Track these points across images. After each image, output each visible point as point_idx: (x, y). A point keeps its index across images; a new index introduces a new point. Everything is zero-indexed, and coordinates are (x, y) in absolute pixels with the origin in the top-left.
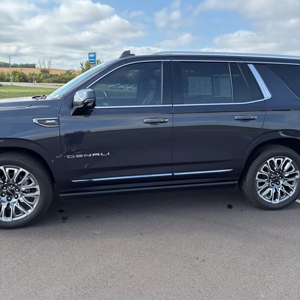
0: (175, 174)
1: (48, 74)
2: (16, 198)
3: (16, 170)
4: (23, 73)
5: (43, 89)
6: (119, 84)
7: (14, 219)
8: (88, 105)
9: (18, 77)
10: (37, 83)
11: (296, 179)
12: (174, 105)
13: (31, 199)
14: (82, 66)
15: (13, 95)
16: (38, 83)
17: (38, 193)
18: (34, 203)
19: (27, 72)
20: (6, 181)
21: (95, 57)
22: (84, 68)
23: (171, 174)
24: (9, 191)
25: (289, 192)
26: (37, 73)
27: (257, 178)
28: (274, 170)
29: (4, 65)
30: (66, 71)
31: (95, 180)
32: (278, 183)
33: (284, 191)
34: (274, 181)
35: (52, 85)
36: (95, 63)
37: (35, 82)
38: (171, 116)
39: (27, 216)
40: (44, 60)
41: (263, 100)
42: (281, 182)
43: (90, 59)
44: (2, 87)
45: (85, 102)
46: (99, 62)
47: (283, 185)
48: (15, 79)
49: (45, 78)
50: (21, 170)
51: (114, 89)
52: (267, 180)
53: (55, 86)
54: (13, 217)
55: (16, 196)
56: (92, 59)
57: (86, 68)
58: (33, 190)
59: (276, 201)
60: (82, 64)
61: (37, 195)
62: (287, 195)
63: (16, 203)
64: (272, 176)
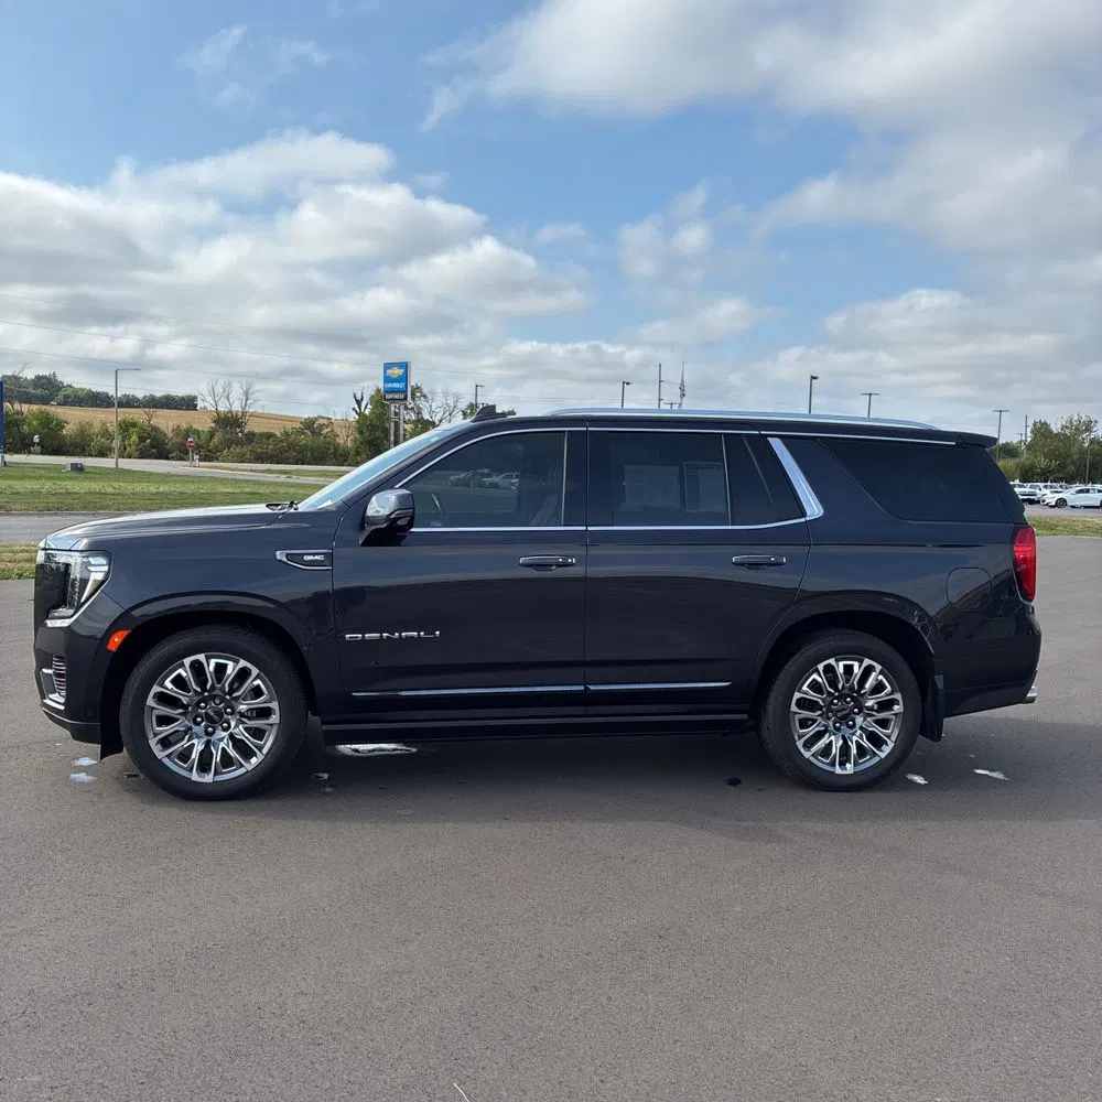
0: (592, 688)
1: (238, 430)
2: (225, 730)
3: (231, 665)
4: (155, 429)
5: (223, 481)
6: (486, 471)
7: (219, 778)
8: (399, 522)
9: (137, 440)
10: (200, 460)
11: (895, 714)
12: (589, 528)
13: (258, 733)
14: (360, 407)
15: (130, 501)
16: (205, 461)
17: (275, 719)
18: (265, 743)
19: (167, 421)
20: (208, 687)
21: (405, 378)
22: (367, 412)
23: (582, 688)
24: (212, 714)
25: (879, 748)
26: (200, 429)
27: (794, 708)
28: (836, 689)
29: (91, 398)
30: (301, 423)
31: (404, 693)
32: (851, 723)
33: (866, 744)
34: (841, 718)
35: (252, 471)
36: (406, 399)
37: (196, 457)
38: (582, 551)
39: (247, 772)
40: (230, 384)
41: (803, 520)
42: (859, 720)
43: (389, 385)
44: (82, 476)
45: (393, 516)
46: (418, 394)
47: (861, 728)
48: (125, 449)
49: (228, 443)
50: (243, 663)
51: (468, 485)
52: (819, 712)
53: (263, 471)
54: (217, 773)
55: (225, 725)
56: (396, 385)
57: (372, 412)
58: (265, 713)
59: (846, 769)
60: (359, 398)
61: (271, 725)
62: (875, 754)
63: (225, 741)
64: (835, 705)
